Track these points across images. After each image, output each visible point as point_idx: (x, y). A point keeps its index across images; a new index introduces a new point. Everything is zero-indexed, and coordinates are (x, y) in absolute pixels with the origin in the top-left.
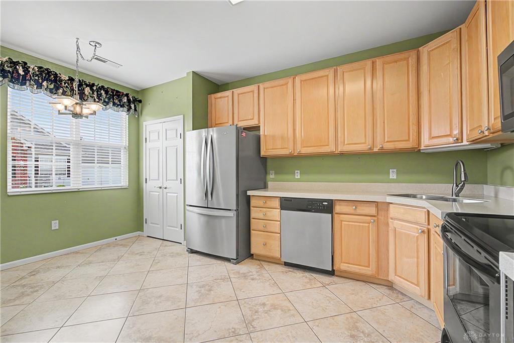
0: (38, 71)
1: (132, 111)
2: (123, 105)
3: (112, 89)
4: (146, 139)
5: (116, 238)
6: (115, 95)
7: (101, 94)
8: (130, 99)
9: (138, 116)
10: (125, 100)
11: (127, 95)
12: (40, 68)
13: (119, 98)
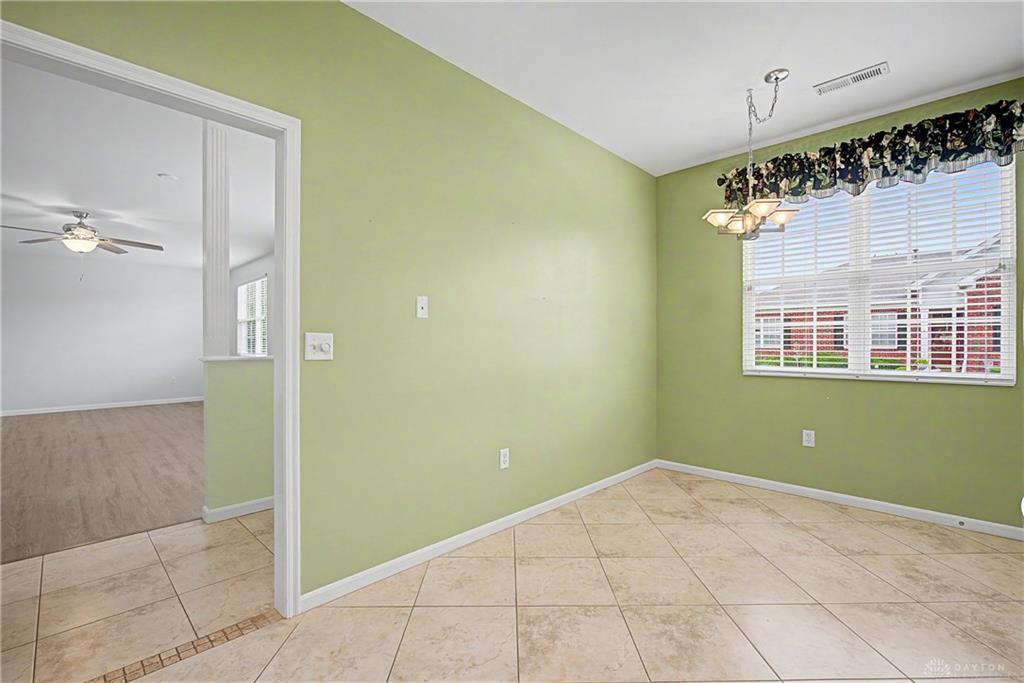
0: (773, 167)
2: (984, 144)
6: (950, 130)
7: (905, 145)
10: (990, 125)
13: (964, 130)
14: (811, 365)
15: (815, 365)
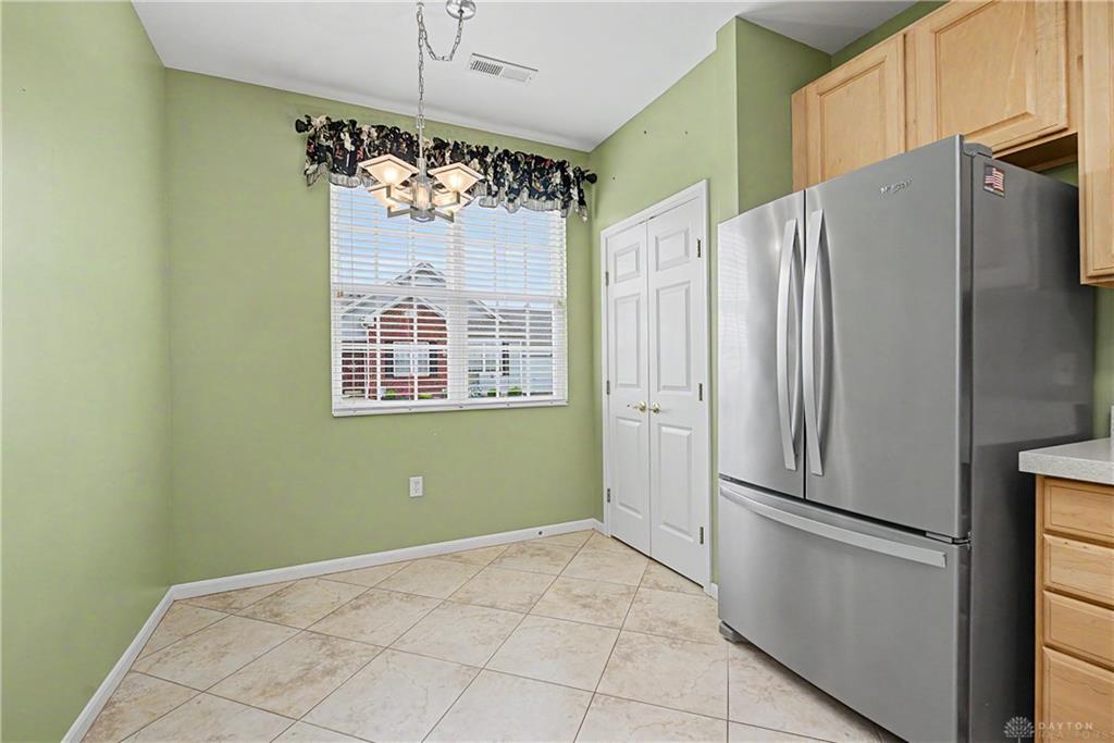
0: (378, 137)
1: (574, 204)
2: (553, 193)
3: (526, 156)
4: (607, 274)
5: (540, 529)
6: (534, 171)
7: (504, 170)
8: (568, 176)
9: (589, 217)
10: (557, 178)
11: (561, 166)
12: (380, 128)
13: (542, 176)
14: (412, 397)
15: (416, 398)
